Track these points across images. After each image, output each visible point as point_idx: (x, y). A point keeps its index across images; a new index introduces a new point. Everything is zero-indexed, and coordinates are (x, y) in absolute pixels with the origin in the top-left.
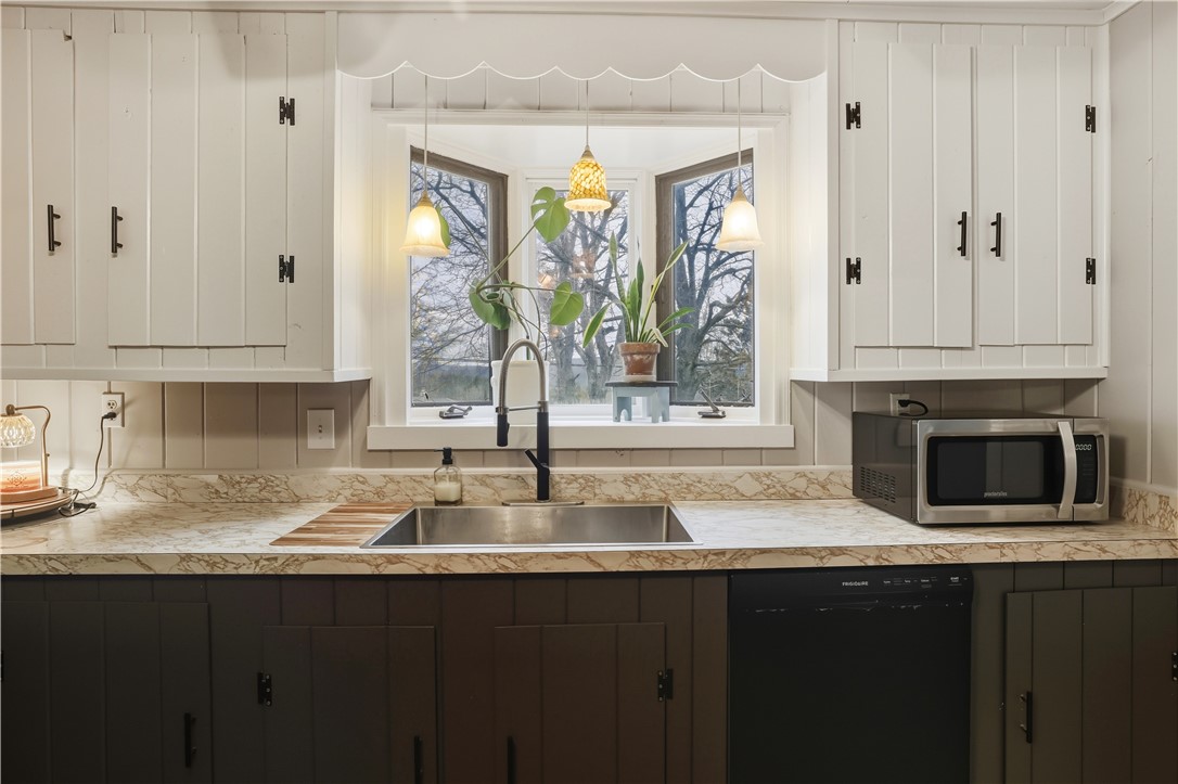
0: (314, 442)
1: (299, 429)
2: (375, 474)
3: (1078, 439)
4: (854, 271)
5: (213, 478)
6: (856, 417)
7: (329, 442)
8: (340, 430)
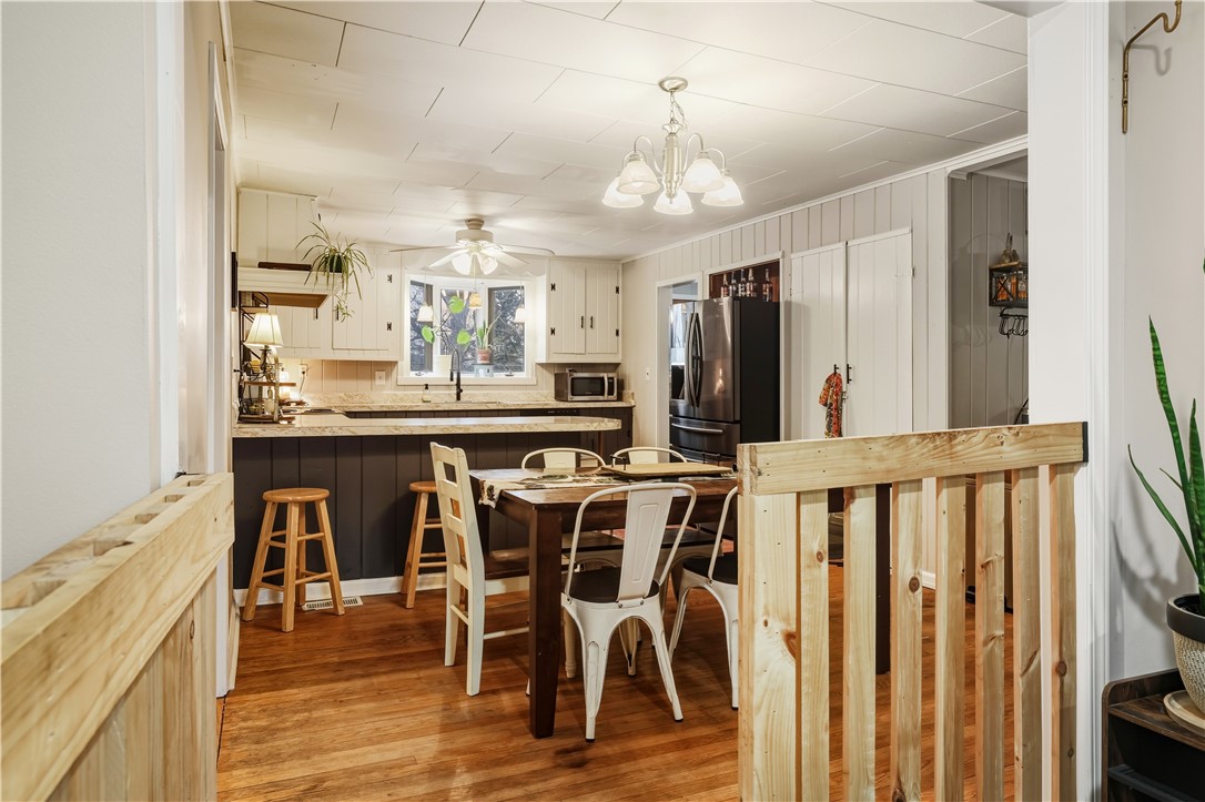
0: (378, 382)
1: (372, 377)
2: (400, 393)
3: (609, 378)
4: (553, 332)
5: (342, 395)
6: (556, 375)
7: (383, 382)
8: (388, 376)
